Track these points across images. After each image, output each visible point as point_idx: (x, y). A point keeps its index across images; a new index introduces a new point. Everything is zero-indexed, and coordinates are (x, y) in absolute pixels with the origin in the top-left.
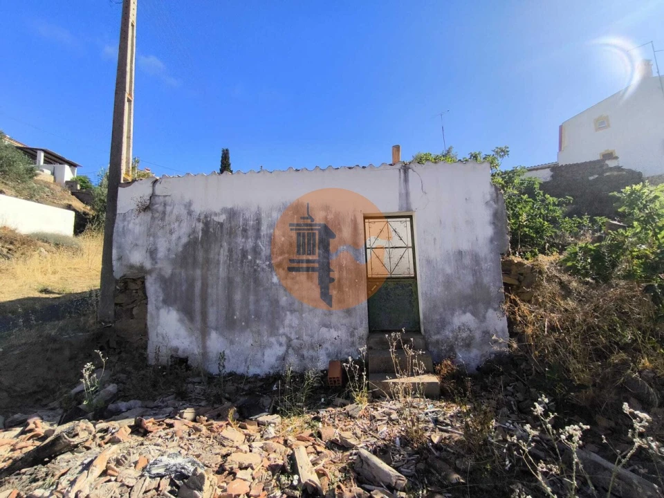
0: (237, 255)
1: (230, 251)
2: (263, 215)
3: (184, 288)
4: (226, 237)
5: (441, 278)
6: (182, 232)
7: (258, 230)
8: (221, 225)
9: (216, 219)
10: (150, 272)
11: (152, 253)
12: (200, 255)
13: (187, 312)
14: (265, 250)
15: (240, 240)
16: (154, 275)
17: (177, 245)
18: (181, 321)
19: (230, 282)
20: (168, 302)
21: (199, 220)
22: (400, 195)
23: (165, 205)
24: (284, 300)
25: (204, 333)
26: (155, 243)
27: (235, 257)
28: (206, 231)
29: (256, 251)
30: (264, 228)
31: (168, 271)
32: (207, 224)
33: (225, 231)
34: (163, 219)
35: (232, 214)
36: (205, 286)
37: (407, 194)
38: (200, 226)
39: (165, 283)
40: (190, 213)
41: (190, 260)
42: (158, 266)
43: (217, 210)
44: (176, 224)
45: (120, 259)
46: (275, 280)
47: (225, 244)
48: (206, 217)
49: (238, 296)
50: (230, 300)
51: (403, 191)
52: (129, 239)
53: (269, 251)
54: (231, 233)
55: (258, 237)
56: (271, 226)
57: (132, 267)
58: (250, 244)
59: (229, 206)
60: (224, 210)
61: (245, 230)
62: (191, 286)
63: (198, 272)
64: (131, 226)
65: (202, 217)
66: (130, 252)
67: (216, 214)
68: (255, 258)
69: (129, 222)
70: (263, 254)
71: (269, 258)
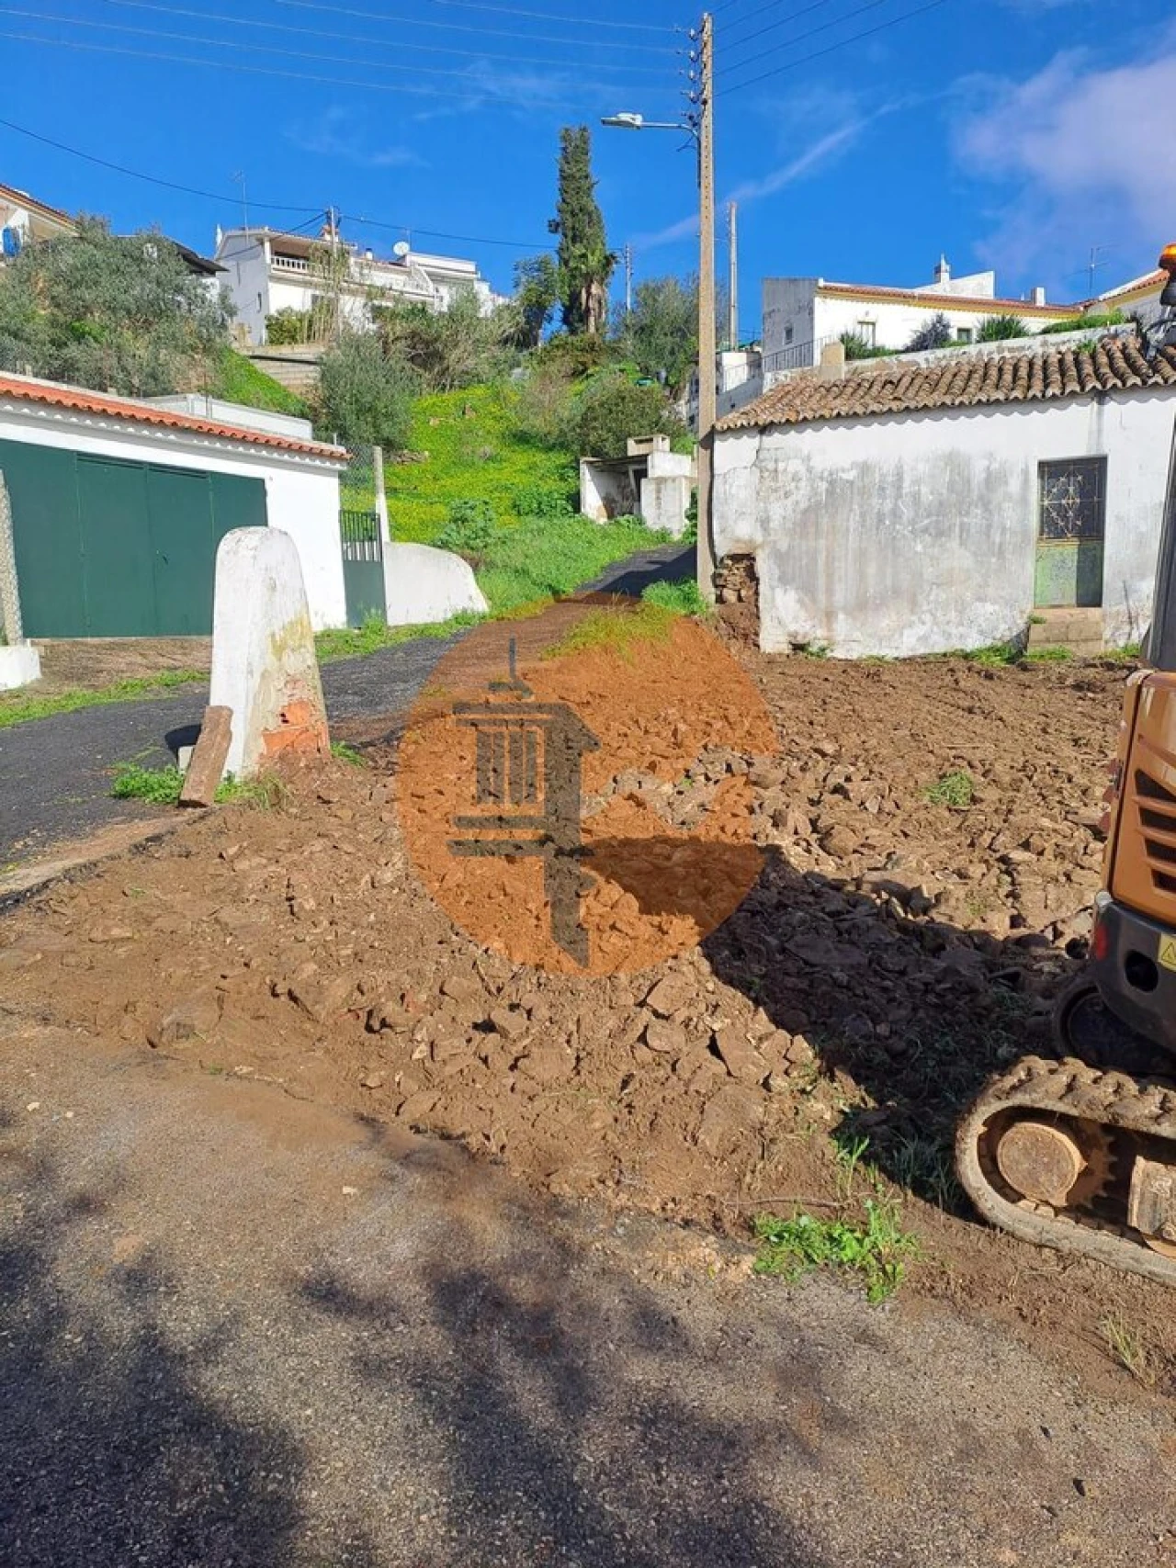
0: (871, 520)
1: (863, 515)
2: (905, 468)
3: (804, 562)
4: (857, 498)
5: (1132, 537)
6: (802, 495)
7: (899, 488)
8: (852, 483)
9: (845, 476)
10: (761, 546)
11: (764, 523)
12: (825, 521)
13: (807, 590)
14: (907, 513)
15: (875, 501)
16: (767, 550)
17: (794, 511)
18: (800, 601)
19: (862, 555)
20: (784, 580)
21: (822, 478)
22: (1090, 433)
23: (776, 461)
24: (929, 572)
25: (830, 616)
26: (766, 510)
27: (868, 522)
28: (830, 492)
29: (895, 514)
30: (906, 484)
31: (783, 545)
32: (832, 483)
33: (855, 491)
34: (775, 479)
35: (865, 469)
36: (830, 559)
37: (1100, 431)
38: (823, 486)
39: (780, 558)
40: (809, 470)
41: (812, 530)
42: (772, 538)
43: (847, 466)
44: (793, 484)
45: (722, 531)
46: (919, 548)
47: (855, 507)
48: (831, 474)
49: (872, 570)
50: (862, 575)
51: (1095, 427)
52: (734, 506)
53: (912, 514)
54: (864, 492)
55: (899, 496)
56: (917, 482)
57: (738, 541)
58: (888, 505)
59: (861, 458)
60: (854, 465)
61: (882, 489)
62: (814, 559)
63: (822, 542)
64: (734, 491)
65: (826, 474)
66: (735, 522)
67: (843, 471)
68: (894, 523)
69: (731, 486)
70: (905, 518)
71: (913, 522)
